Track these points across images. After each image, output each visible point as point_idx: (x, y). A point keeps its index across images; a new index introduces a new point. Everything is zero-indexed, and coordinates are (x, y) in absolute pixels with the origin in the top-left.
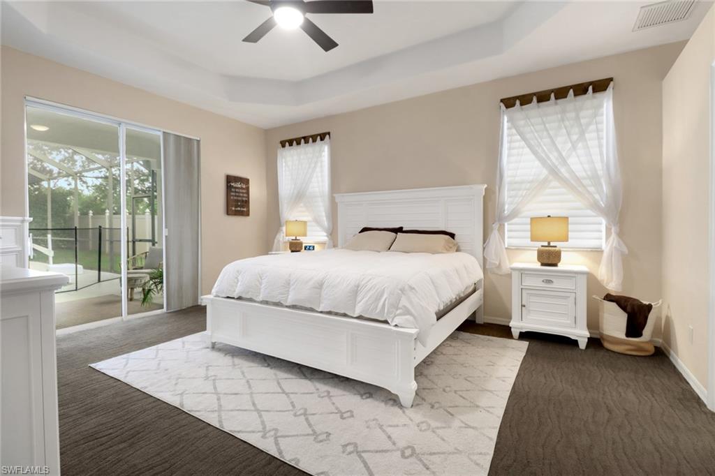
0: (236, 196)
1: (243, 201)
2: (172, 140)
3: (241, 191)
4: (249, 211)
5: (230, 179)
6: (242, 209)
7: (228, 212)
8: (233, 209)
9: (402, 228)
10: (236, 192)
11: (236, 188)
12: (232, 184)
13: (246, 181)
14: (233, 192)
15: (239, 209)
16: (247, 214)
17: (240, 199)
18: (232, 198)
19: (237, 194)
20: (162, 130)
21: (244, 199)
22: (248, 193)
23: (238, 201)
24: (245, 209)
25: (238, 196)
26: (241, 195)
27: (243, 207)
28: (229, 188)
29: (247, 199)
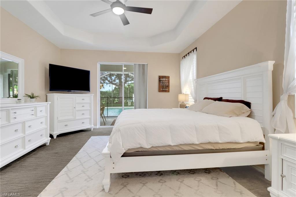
0: (162, 84)
1: (166, 86)
2: (141, 66)
3: (165, 82)
4: (169, 90)
5: (160, 77)
6: (166, 89)
7: (160, 91)
8: (161, 89)
9: (221, 98)
10: (162, 82)
11: (163, 81)
12: (161, 79)
13: (168, 77)
14: (161, 82)
15: (164, 89)
16: (169, 91)
17: (165, 85)
18: (161, 85)
19: (163, 83)
20: (134, 63)
21: (167, 85)
22: (169, 82)
23: (163, 86)
24: (167, 89)
25: (164, 84)
26: (165, 83)
27: (166, 88)
28: (160, 81)
29: (168, 85)
